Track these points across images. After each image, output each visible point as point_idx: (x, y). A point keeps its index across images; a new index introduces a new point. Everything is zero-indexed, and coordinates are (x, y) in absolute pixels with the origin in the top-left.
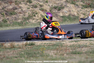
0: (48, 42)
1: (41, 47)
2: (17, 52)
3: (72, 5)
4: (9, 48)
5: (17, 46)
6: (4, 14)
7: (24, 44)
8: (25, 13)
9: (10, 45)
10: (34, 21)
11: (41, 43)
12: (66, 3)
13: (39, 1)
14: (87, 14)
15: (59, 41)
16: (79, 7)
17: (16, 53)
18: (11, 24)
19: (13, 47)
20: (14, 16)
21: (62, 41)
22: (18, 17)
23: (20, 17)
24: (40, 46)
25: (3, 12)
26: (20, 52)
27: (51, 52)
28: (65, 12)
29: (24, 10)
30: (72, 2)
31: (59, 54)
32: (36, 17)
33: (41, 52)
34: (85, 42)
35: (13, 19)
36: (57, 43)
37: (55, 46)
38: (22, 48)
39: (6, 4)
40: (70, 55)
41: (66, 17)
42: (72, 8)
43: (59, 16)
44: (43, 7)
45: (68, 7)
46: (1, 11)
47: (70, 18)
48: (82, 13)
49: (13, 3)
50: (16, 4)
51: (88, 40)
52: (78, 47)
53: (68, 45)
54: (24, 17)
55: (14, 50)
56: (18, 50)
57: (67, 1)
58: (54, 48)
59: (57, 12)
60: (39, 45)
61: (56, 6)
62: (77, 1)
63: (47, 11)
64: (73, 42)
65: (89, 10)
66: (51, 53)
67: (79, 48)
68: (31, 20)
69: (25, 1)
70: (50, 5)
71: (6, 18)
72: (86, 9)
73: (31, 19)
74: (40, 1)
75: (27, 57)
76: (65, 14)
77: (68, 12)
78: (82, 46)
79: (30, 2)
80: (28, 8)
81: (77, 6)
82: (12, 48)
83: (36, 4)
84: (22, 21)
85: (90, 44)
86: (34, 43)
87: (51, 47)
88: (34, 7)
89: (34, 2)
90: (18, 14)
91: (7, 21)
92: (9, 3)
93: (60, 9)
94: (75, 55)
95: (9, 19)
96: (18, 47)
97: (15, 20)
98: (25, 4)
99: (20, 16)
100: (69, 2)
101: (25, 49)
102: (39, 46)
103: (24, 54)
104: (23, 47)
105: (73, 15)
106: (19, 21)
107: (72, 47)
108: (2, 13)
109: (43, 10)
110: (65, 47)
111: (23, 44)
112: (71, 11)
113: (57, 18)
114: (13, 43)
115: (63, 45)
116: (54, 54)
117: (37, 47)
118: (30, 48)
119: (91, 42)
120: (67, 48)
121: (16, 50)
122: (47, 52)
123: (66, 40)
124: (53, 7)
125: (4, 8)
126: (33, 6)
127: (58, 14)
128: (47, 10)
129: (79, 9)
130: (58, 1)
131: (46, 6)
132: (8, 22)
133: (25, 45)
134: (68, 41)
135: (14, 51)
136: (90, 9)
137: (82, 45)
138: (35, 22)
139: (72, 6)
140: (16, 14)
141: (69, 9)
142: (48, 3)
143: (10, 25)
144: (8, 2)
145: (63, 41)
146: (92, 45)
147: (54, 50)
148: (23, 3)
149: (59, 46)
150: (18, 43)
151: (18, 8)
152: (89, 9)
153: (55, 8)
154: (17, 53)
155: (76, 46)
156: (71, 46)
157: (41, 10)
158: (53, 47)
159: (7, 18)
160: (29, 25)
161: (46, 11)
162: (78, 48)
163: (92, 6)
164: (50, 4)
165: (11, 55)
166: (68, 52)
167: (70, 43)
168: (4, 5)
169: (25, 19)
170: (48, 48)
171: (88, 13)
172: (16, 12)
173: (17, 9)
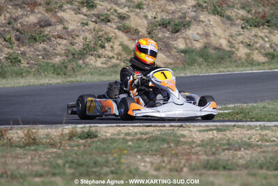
0: (136, 130)
1: (115, 145)
2: (42, 156)
3: (213, 17)
4: (22, 144)
5: (45, 140)
6: (13, 39)
7: (66, 135)
8: (75, 39)
9: (26, 135)
10: (99, 63)
11: (116, 133)
12: (195, 11)
13: (115, 4)
14: (258, 45)
15: (171, 128)
16: (234, 24)
17: (42, 160)
18: (31, 68)
19: (32, 142)
20: (41, 46)
21: (178, 126)
22: (54, 49)
23: (60, 50)
24: (113, 140)
25: (9, 32)
26: (54, 158)
27: (145, 162)
28: (193, 36)
29: (71, 27)
30: (215, 7)
31: (168, 167)
32: (105, 50)
33: (114, 159)
34: (245, 132)
35: (38, 55)
36: (163, 132)
37: (158, 142)
38: (59, 145)
39: (19, 9)
40: (199, 172)
41: (196, 52)
42: (215, 25)
43: (175, 50)
44: (127, 23)
45: (201, 23)
46: (3, 29)
47: (207, 55)
48: (242, 42)
49: (39, 7)
50: (48, 11)
51: (256, 126)
52: (225, 147)
53: (195, 140)
54: (71, 48)
55: (36, 150)
56: (47, 150)
57: (198, 6)
58: (153, 148)
59: (169, 38)
60: (111, 139)
61: (167, 18)
62: (228, 6)
63: (140, 34)
64: (211, 133)
65: (264, 33)
66: (143, 164)
67: (228, 149)
68: (91, 60)
69: (76, 3)
70: (150, 15)
71: (16, 50)
72: (254, 31)
73: (92, 55)
74: (119, 2)
75: (73, 174)
76: (191, 42)
77: (202, 39)
78: (237, 145)
79: (91, 4)
80: (82, 23)
81: (229, 22)
82: (28, 144)
83: (109, 13)
84: (64, 60)
85: (262, 140)
86: (96, 131)
87: (146, 145)
88: (103, 20)
89: (102, 7)
90: (52, 39)
91: (20, 61)
92: (26, 6)
93: (179, 27)
94: (215, 172)
95: (28, 55)
96: (48, 141)
97: (43, 58)
98: (74, 10)
99: (60, 44)
100: (206, 8)
101: (68, 148)
102: (110, 141)
103: (64, 165)
104: (64, 142)
105: (217, 46)
106: (57, 60)
107: (209, 148)
108: (8, 37)
109: (126, 30)
110: (186, 147)
111: (62, 135)
112: (212, 35)
113: (168, 54)
114: (34, 131)
115: (182, 139)
116: (153, 166)
117: (103, 143)
118: (82, 147)
119: (265, 132)
120: (193, 151)
121: (40, 152)
122: (131, 160)
123: (192, 124)
124: (158, 22)
125: (13, 21)
126: (99, 18)
127: (173, 43)
128: (140, 29)
129: (234, 30)
130: (174, 5)
131: (137, 18)
132: (24, 64)
133: (67, 138)
134: (195, 129)
135: (34, 152)
136: (267, 29)
137: (237, 142)
138: (102, 63)
139: (215, 21)
140: (47, 39)
141: (204, 29)
142: (143, 9)
143: (29, 72)
144: (24, 3)
145: (181, 126)
146: (267, 141)
147: (154, 153)
148: (70, 9)
149: (168, 143)
150: (49, 130)
151: (52, 23)
152: (265, 31)
153: (164, 25)
154: (45, 161)
155: (220, 144)
156: (203, 144)
157: (122, 29)
158: (152, 143)
159: (19, 52)
160: (85, 73)
161: (137, 32)
162: (224, 150)
163: (274, 21)
164: (148, 11)
165: (26, 167)
166: (193, 163)
167: (203, 133)
168: (14, 11)
169: (73, 54)
170: (136, 148)
171: (261, 42)
172: (46, 33)
173: (50, 25)
